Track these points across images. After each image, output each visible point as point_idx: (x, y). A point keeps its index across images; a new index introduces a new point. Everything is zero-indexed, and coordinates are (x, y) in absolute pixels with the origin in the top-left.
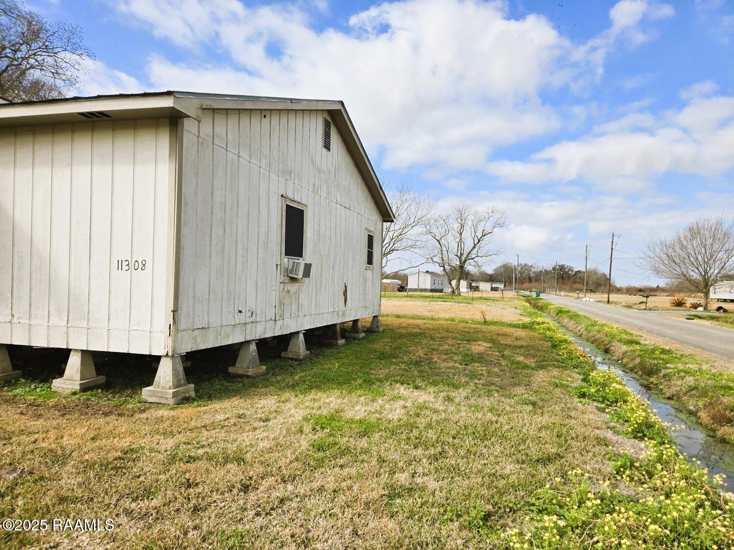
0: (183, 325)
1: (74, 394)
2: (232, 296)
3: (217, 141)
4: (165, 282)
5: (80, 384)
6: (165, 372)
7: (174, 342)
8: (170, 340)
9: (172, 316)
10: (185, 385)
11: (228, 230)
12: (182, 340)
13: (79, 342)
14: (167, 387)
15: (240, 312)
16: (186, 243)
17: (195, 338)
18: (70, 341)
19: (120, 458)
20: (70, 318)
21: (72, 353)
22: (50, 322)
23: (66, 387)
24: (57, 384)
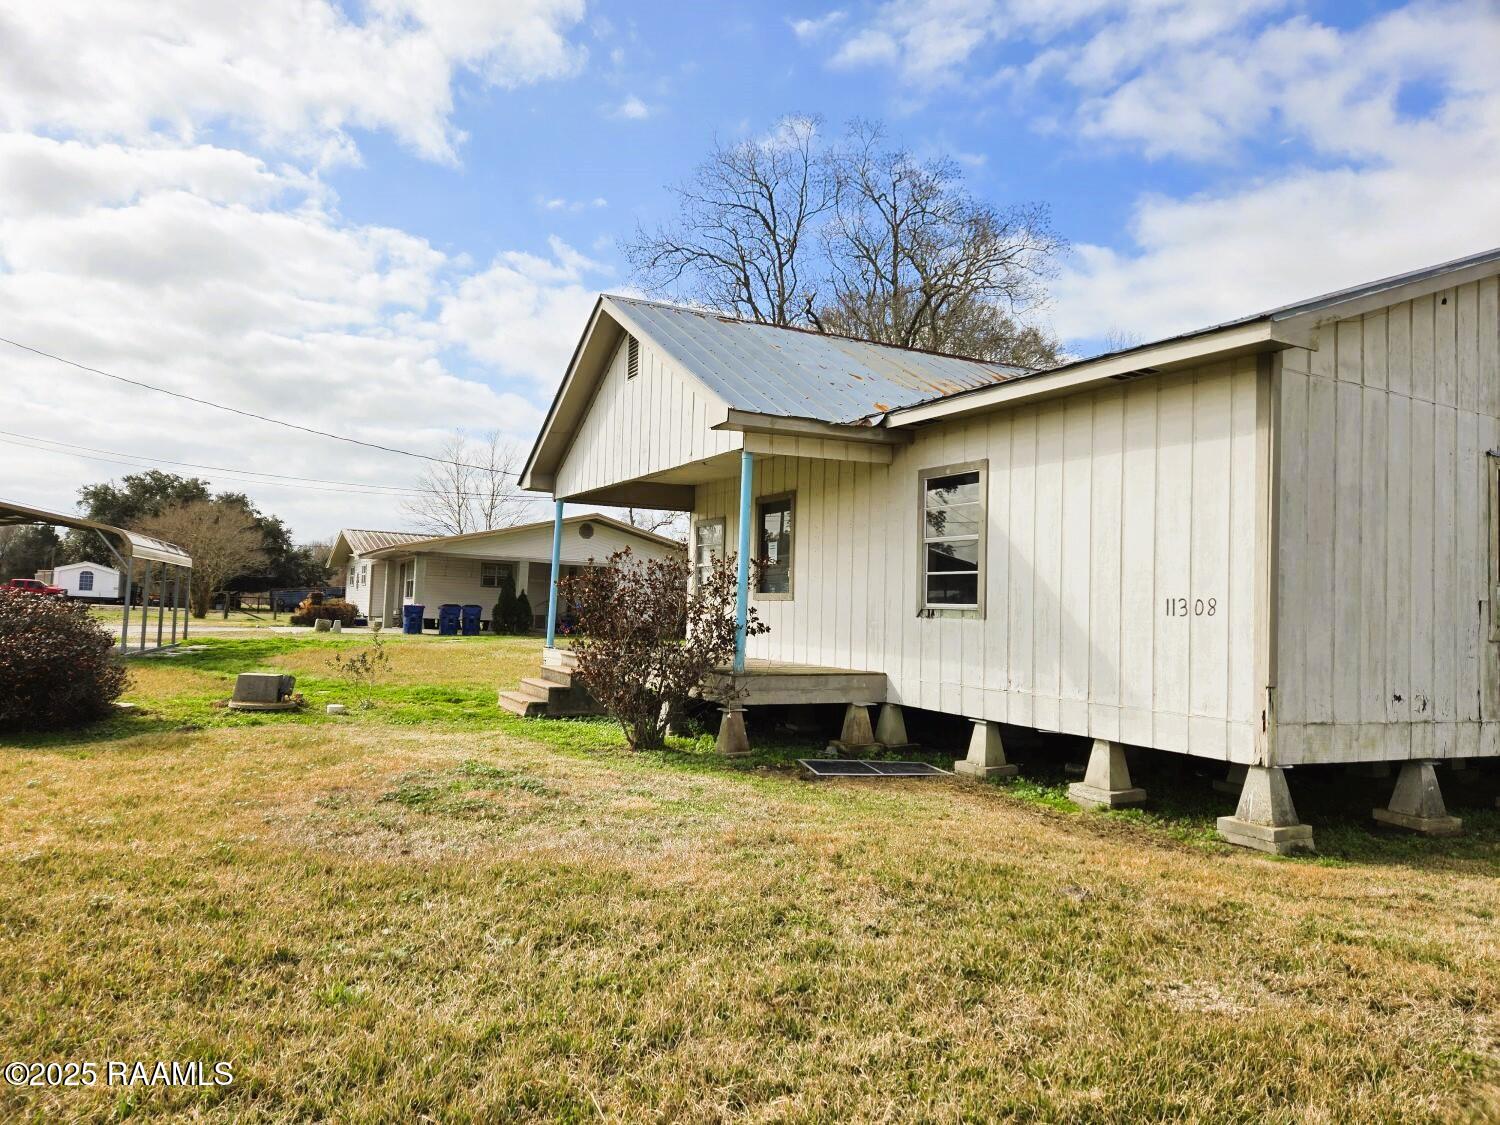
0: (1286, 714)
1: (1104, 810)
2: (1379, 667)
3: (1343, 374)
4: (1252, 637)
5: (1112, 796)
6: (1258, 795)
7: (1273, 742)
8: (1265, 740)
9: (1267, 698)
10: (1294, 824)
11: (1367, 539)
12: (1285, 741)
13: (1106, 728)
14: (1263, 821)
15: (1398, 698)
16: (1289, 566)
17: (1308, 741)
18: (1093, 726)
19: (1217, 910)
20: (1093, 689)
21: (1095, 746)
22: (1063, 693)
23: (1089, 797)
24: (1075, 789)
